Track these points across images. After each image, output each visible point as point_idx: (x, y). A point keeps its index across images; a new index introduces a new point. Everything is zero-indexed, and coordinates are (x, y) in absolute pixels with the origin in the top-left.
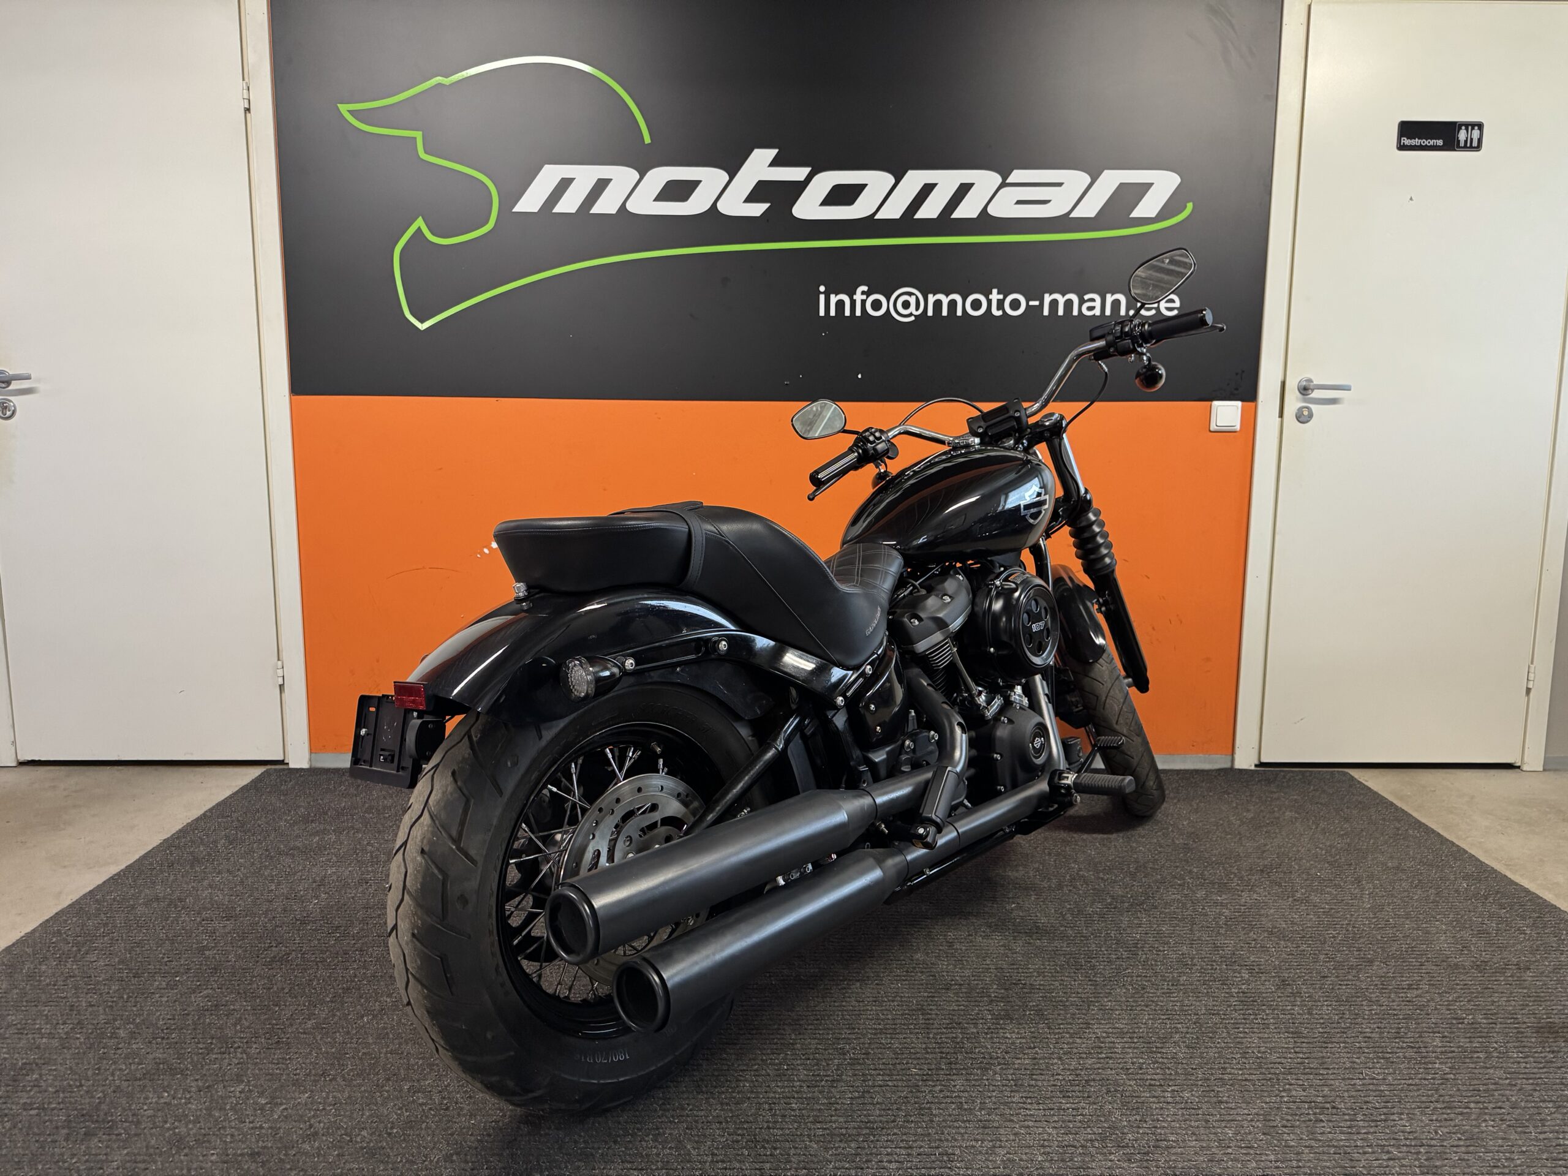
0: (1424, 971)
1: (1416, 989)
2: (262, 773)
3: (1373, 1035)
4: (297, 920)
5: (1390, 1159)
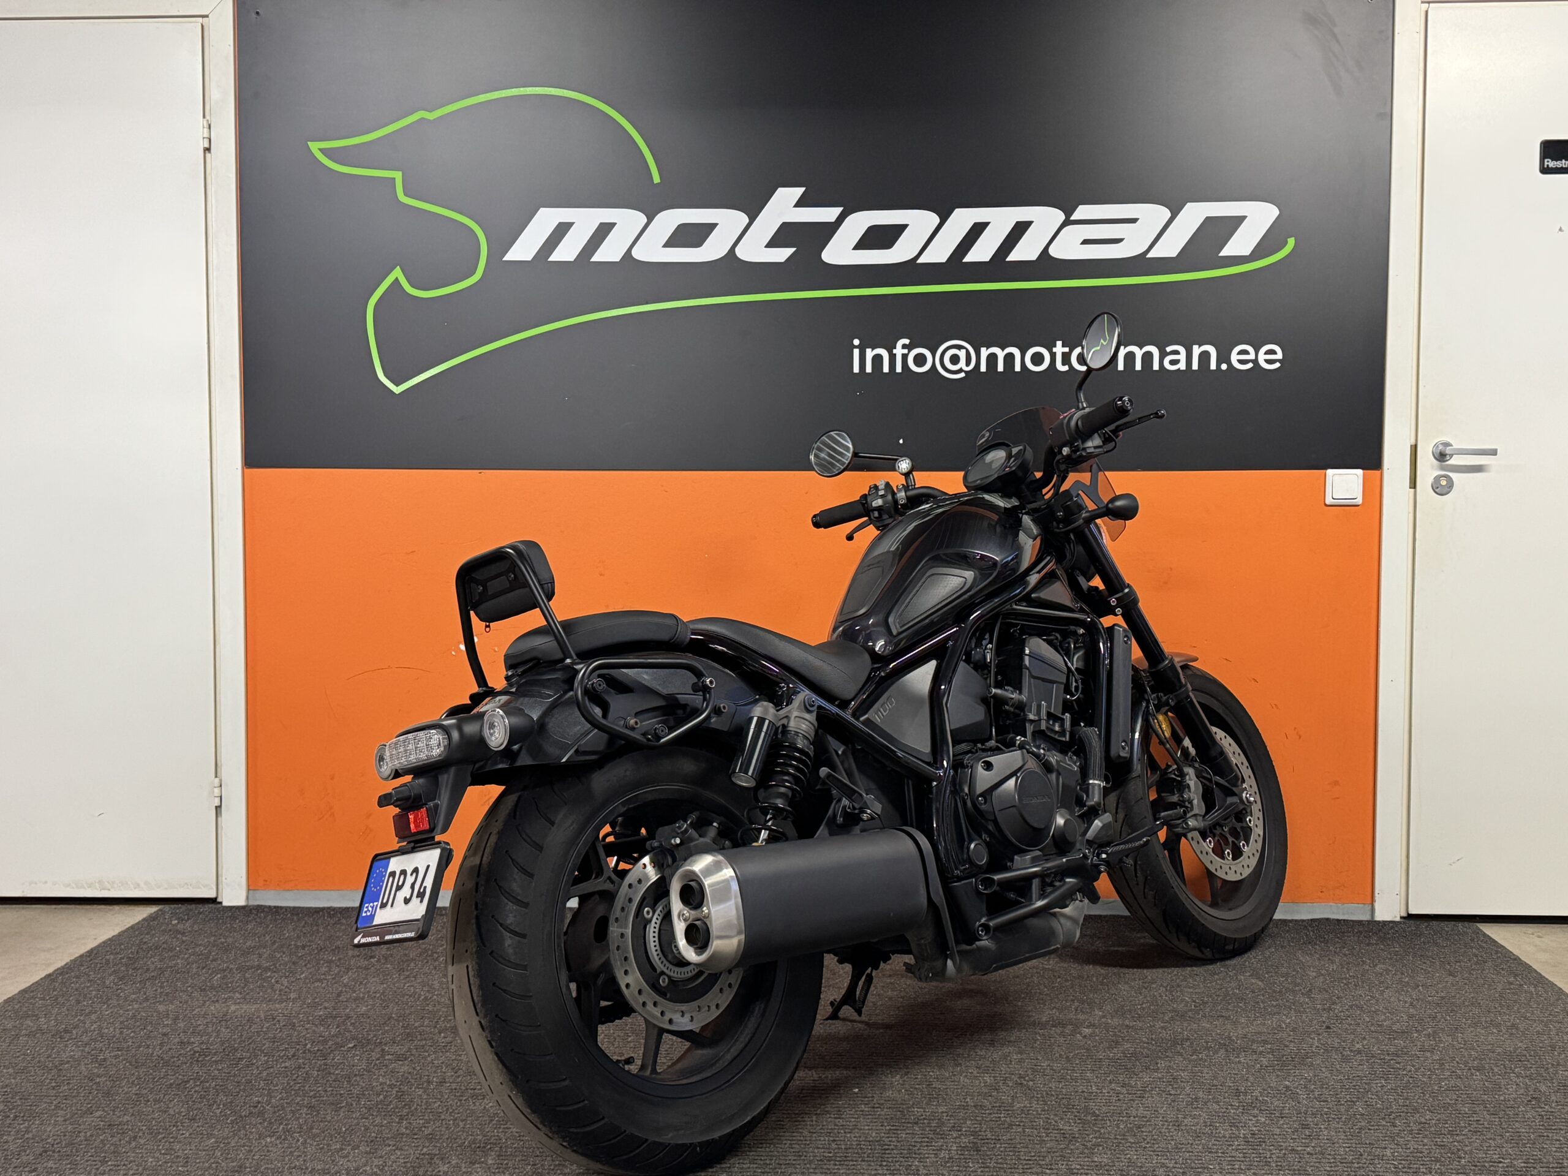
0: (1475, 1119)
2: (158, 911)
4: (195, 1052)
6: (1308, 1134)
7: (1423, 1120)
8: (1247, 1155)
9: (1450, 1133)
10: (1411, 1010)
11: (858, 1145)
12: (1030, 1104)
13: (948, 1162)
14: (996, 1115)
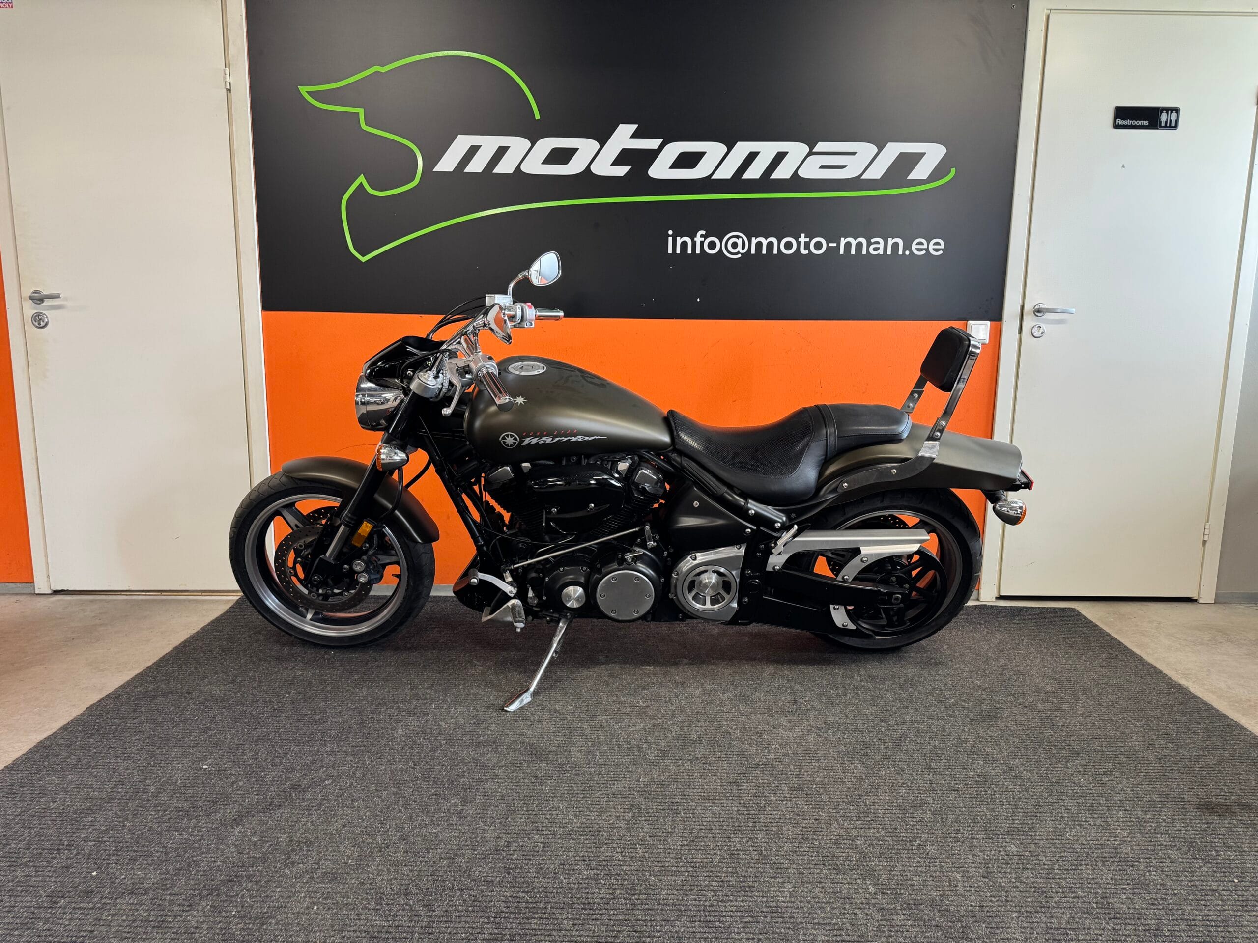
0: (1117, 762)
1: (1110, 775)
2: (242, 598)
3: (1073, 808)
5: (1074, 897)
6: (1014, 774)
7: (1084, 762)
8: (979, 792)
9: (1105, 773)
10: (1054, 675)
11: (721, 786)
12: (828, 751)
13: (782, 801)
14: (809, 761)
